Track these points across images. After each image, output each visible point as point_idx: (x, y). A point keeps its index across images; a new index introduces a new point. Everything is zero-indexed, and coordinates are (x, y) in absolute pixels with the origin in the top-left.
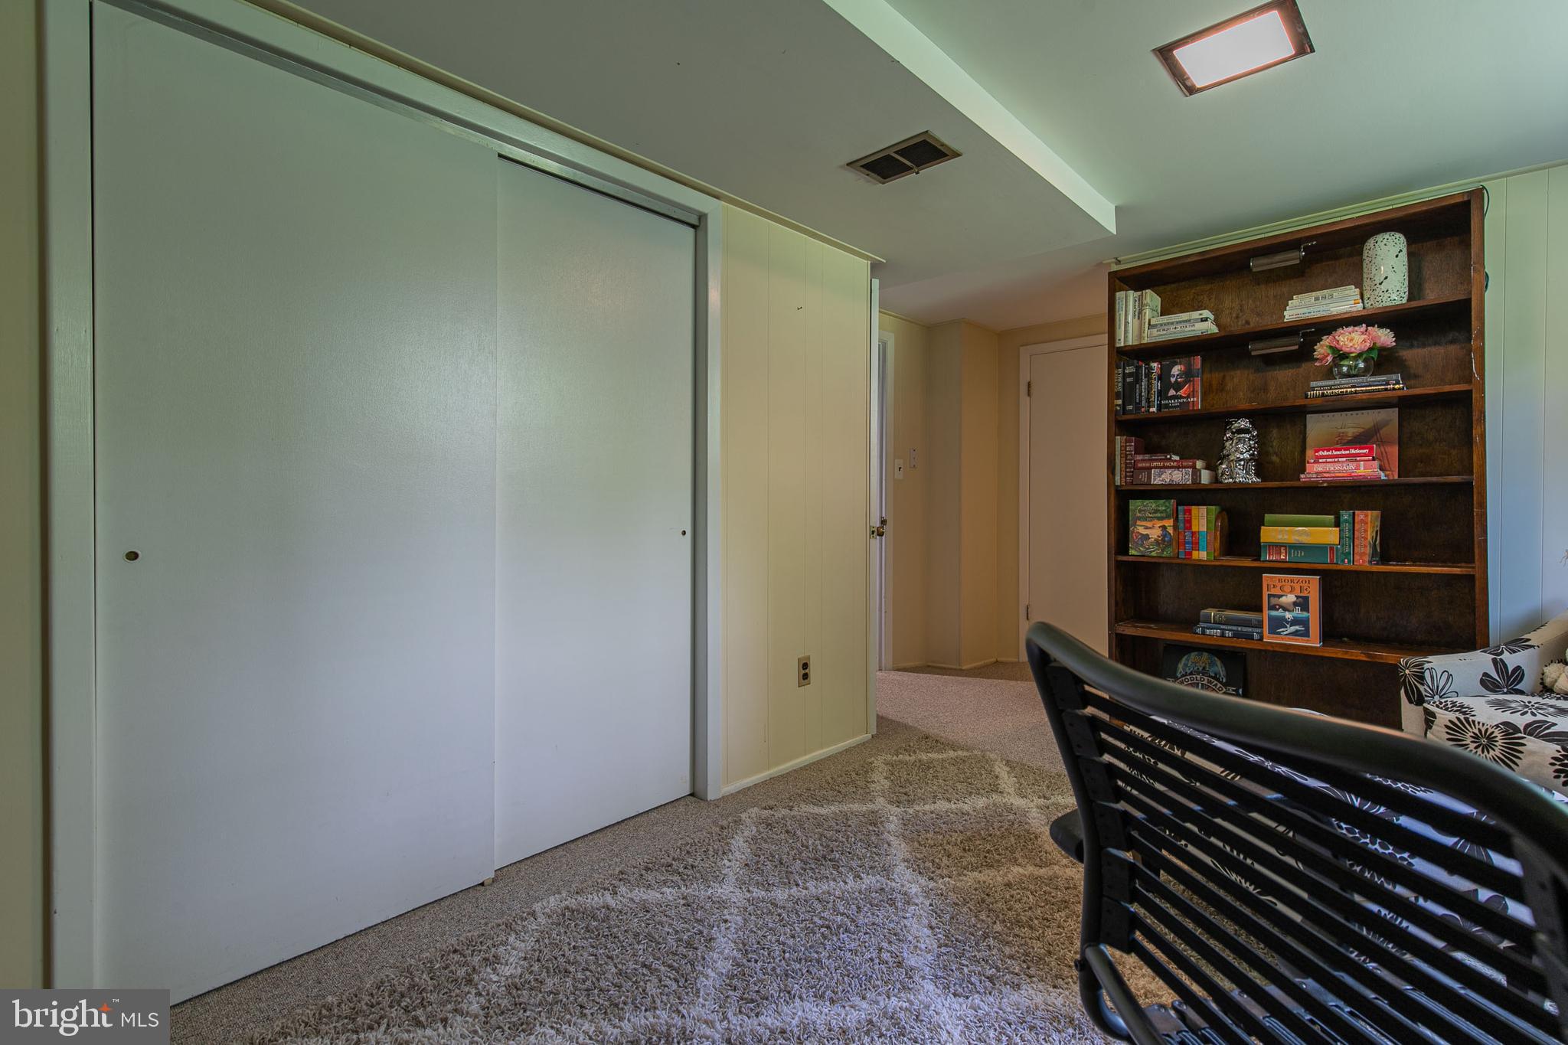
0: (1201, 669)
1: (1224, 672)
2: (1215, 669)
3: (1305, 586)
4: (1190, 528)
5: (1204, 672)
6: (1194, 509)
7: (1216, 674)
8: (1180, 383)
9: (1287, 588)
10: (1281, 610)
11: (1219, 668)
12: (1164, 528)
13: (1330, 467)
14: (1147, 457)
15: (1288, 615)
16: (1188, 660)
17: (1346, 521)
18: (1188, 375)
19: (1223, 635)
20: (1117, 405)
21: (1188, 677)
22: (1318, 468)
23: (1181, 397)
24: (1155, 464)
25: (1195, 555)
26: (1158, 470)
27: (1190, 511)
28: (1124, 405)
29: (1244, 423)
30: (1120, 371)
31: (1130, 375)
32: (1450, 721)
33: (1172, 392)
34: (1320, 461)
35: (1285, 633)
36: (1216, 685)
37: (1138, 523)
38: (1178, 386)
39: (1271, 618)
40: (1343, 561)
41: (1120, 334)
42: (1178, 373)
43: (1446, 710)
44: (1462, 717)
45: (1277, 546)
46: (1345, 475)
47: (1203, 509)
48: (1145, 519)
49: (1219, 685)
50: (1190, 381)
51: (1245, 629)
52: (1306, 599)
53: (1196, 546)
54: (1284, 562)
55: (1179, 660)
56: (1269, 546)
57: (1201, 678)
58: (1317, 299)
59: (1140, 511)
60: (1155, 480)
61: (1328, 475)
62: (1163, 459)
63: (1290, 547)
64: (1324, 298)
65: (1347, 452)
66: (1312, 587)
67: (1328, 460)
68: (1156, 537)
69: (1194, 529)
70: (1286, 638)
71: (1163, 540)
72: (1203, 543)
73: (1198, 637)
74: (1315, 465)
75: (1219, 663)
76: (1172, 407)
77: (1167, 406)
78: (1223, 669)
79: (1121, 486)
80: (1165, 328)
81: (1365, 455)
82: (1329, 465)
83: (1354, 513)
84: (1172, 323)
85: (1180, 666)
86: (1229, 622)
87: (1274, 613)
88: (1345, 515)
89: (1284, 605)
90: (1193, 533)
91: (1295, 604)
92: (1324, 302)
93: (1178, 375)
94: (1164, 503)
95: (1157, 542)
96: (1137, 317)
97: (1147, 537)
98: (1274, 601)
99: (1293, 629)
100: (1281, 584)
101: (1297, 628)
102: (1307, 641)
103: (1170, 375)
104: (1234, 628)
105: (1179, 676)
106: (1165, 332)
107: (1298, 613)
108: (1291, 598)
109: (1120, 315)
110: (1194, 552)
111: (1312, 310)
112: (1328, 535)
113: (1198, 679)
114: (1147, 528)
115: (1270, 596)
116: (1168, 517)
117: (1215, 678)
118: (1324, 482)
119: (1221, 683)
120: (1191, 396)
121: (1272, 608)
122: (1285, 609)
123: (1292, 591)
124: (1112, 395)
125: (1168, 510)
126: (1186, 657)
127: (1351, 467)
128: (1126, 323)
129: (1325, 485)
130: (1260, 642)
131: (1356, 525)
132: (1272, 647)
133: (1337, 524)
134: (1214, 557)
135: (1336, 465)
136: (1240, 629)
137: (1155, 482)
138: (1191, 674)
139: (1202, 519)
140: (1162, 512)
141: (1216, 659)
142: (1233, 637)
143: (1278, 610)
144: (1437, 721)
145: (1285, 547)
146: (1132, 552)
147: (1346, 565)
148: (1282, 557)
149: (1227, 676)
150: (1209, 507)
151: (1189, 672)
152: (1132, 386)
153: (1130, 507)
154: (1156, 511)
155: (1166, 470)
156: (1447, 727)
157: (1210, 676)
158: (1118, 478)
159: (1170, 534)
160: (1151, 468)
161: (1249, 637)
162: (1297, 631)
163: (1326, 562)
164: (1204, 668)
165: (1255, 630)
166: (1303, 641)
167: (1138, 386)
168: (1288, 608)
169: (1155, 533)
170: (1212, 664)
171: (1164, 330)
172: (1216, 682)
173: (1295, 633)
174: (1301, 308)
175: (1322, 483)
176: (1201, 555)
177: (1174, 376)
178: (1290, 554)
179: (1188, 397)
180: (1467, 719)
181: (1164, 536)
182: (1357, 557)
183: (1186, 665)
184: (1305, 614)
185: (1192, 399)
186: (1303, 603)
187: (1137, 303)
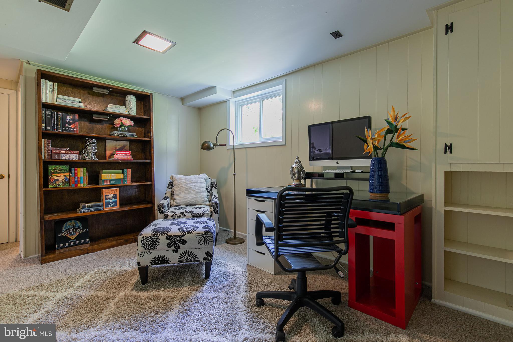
0: (72, 227)
1: (81, 226)
2: (78, 225)
3: (115, 191)
4: (77, 176)
5: (74, 227)
6: (79, 169)
7: (78, 227)
8: (70, 122)
9: (111, 193)
10: (109, 200)
11: (79, 224)
12: (65, 176)
13: (121, 157)
14: (58, 148)
15: (111, 201)
16: (66, 225)
17: (125, 172)
18: (74, 121)
19: (91, 211)
20: (43, 126)
21: (67, 231)
22: (117, 157)
23: (71, 128)
24: (62, 152)
25: (79, 185)
26: (64, 154)
27: (77, 170)
28: (46, 127)
29: (94, 141)
30: (44, 112)
31: (49, 115)
32: (172, 215)
33: (67, 125)
34: (118, 154)
35: (110, 206)
36: (79, 231)
37: (53, 174)
38: (70, 124)
39: (106, 203)
40: (125, 183)
41: (43, 96)
42: (70, 119)
43: (170, 213)
44: (174, 214)
45: (107, 180)
46: (125, 159)
47: (82, 169)
48: (57, 173)
49: (80, 230)
50: (74, 123)
51: (98, 208)
52: (116, 195)
53: (79, 182)
54: (109, 185)
55: (62, 226)
56: (105, 180)
57: (73, 230)
58: (116, 107)
59: (54, 170)
60: (62, 158)
61: (120, 159)
62: (65, 150)
63: (111, 180)
64: (118, 107)
65: (124, 153)
66: (117, 191)
67: (120, 155)
68: (62, 180)
69: (79, 176)
70: (111, 208)
71: (65, 181)
72: (82, 181)
73: (82, 214)
74: (117, 156)
75: (79, 223)
76: (67, 131)
77: (65, 130)
78: (81, 224)
79: (45, 159)
80: (65, 100)
81: (128, 154)
82: (120, 156)
83: (127, 170)
84: (68, 100)
85: (63, 228)
86: (92, 206)
87: (107, 201)
88: (125, 170)
89: (110, 198)
90: (78, 178)
91: (113, 197)
92: (118, 109)
93: (69, 119)
94: (65, 167)
95: (62, 182)
96: (51, 92)
97: (58, 180)
98: (107, 197)
99: (112, 205)
100: (109, 192)
101: (114, 204)
102: (116, 207)
103: (66, 119)
104: (94, 208)
105: (64, 232)
106: (64, 102)
107: (114, 200)
108: (112, 195)
109: (43, 89)
110: (78, 184)
111: (115, 110)
112: (121, 176)
113: (72, 230)
114: (57, 176)
115: (106, 196)
116: (67, 172)
117: (78, 228)
118: (120, 161)
119: (81, 229)
120: (75, 128)
121: (106, 199)
122: (110, 199)
123: (112, 193)
124: (39, 121)
125: (67, 169)
126: (65, 224)
127: (126, 157)
128: (46, 93)
129: (120, 162)
130: (103, 211)
131: (128, 173)
132: (107, 211)
133: (123, 173)
134: (86, 185)
135: (122, 156)
136: (96, 208)
137: (62, 159)
138: (68, 229)
139: (82, 172)
140: (64, 170)
141: (77, 221)
142: (95, 211)
143: (108, 200)
144: (169, 216)
145: (110, 180)
146: (50, 186)
147: (125, 184)
148: (109, 183)
149: (83, 227)
150: (84, 168)
151: (67, 229)
152: (50, 120)
153: (49, 169)
154: (62, 170)
155: (67, 154)
156: (171, 217)
157: (76, 228)
158: (43, 156)
159: (68, 178)
160: (60, 153)
161: (100, 210)
162: (114, 205)
163: (121, 183)
164: (73, 226)
165: (101, 207)
166: (115, 208)
167: (53, 120)
168: (111, 198)
169: (61, 178)
170: (76, 224)
171: (64, 101)
172: (78, 229)
173: (113, 206)
174: (112, 108)
175: (119, 161)
176: (81, 185)
177: (68, 119)
178: (111, 182)
179: (74, 128)
180: (175, 214)
181: (65, 179)
182: (128, 182)
183: (66, 227)
184: (116, 200)
185: (76, 130)
186: (115, 197)
187: (51, 87)
